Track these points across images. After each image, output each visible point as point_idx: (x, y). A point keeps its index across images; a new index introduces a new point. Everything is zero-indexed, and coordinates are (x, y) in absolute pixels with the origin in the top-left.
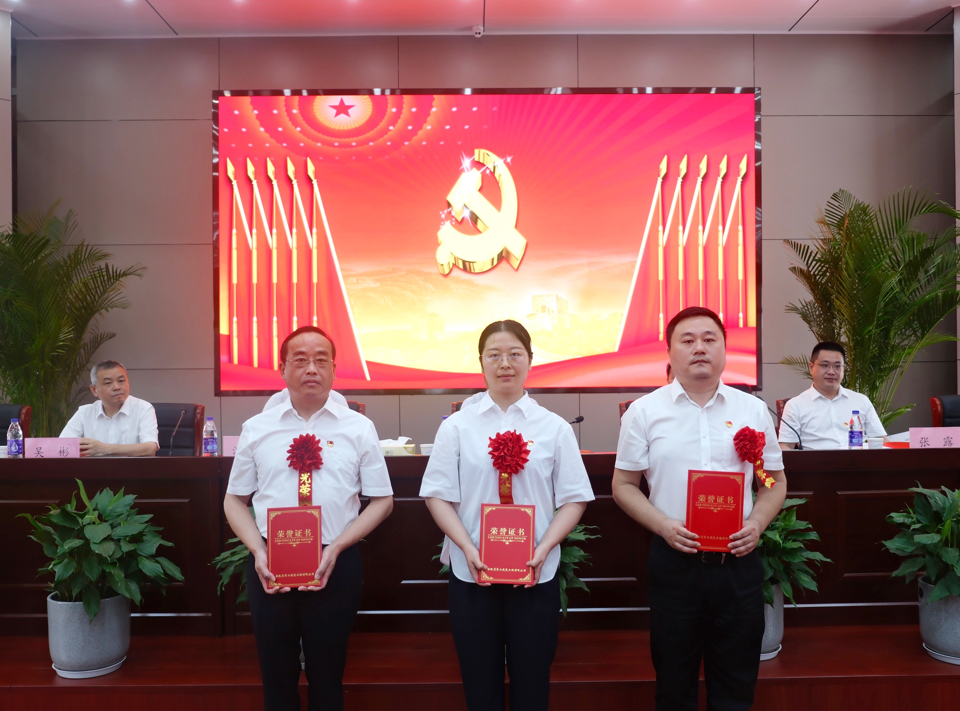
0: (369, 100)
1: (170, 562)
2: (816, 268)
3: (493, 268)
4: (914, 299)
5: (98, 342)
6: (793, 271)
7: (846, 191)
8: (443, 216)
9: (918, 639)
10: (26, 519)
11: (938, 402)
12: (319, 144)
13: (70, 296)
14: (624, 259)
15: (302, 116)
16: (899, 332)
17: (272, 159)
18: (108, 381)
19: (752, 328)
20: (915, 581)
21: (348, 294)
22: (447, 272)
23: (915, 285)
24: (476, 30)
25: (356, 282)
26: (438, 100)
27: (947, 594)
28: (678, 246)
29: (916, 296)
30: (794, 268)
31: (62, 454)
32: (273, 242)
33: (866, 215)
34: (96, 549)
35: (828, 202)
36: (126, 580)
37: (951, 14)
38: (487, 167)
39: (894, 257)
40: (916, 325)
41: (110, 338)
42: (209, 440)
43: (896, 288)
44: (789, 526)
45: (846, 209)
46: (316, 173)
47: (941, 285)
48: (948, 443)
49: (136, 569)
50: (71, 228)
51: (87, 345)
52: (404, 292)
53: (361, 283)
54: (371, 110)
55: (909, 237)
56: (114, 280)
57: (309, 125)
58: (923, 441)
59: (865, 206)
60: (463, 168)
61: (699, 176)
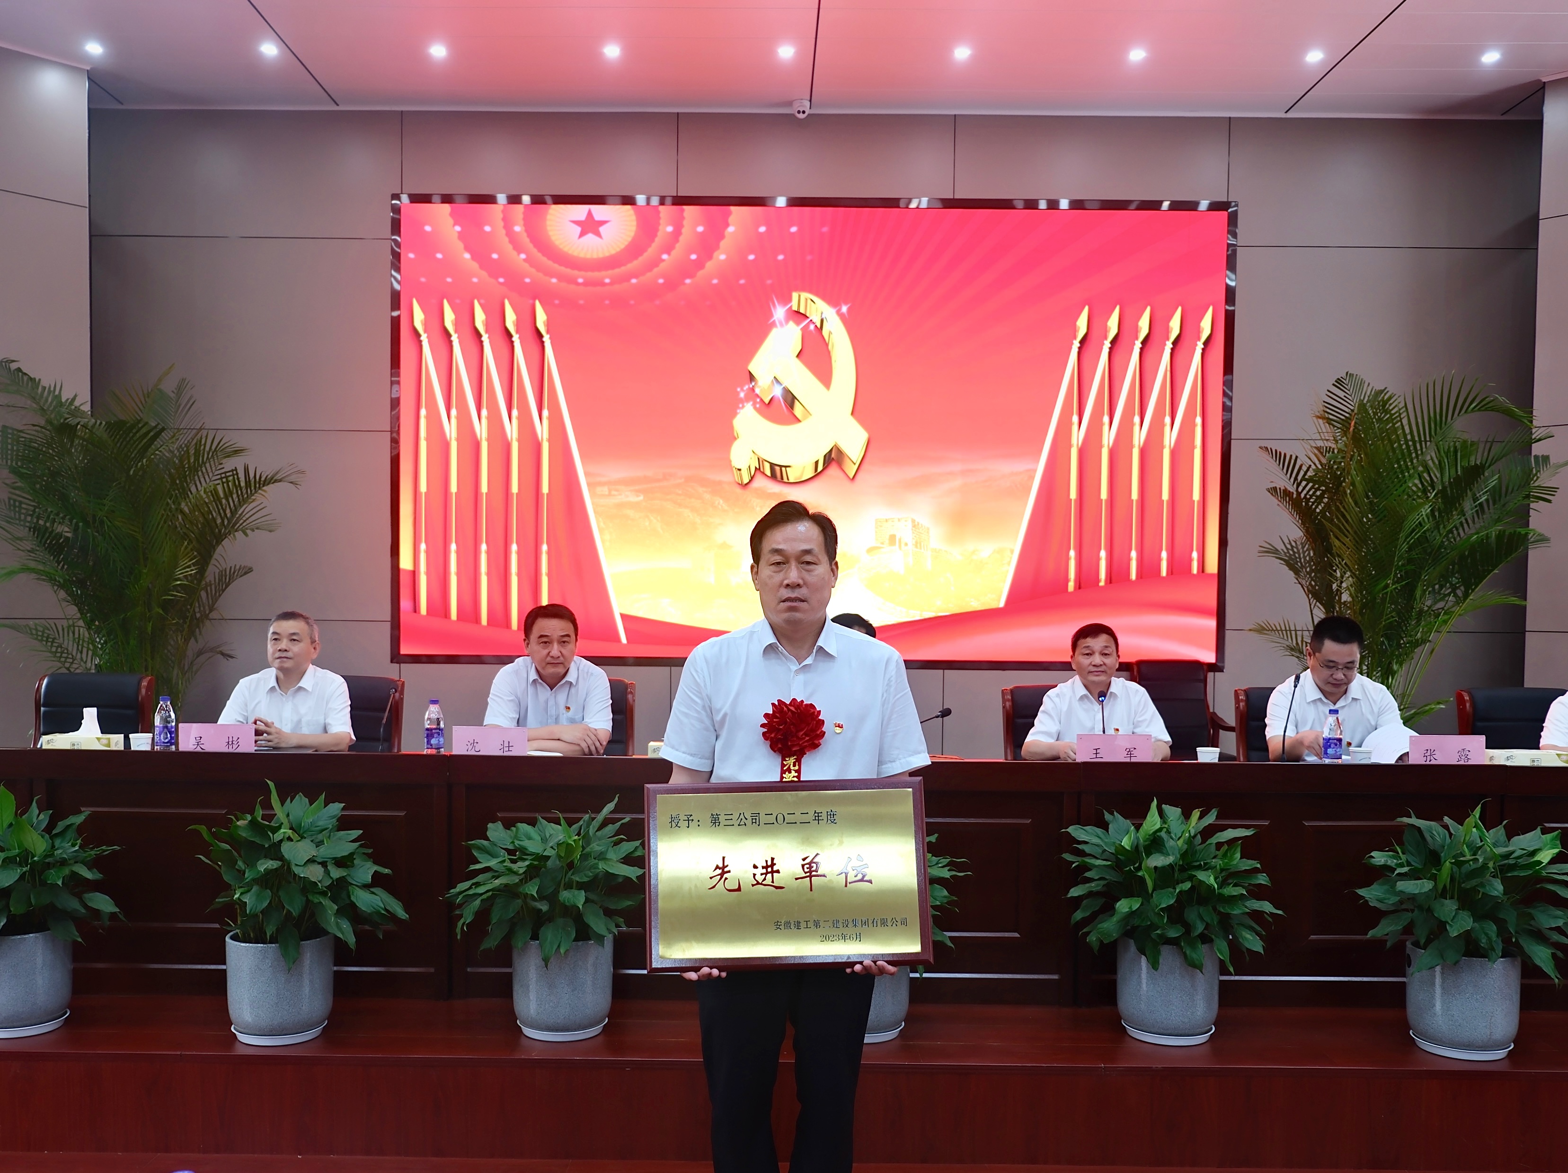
0: (631, 212)
1: (391, 896)
2: (1307, 489)
3: (817, 475)
4: (1455, 540)
5: (226, 580)
6: (1272, 494)
7: (1357, 375)
8: (742, 395)
10: (199, 833)
11: (1466, 698)
12: (554, 280)
14: (1019, 466)
15: (529, 236)
16: (1430, 590)
17: (482, 301)
18: (275, 637)
19: (1212, 575)
21: (596, 511)
22: (746, 480)
23: (1457, 520)
24: (799, 106)
25: (607, 493)
26: (737, 212)
27: (1440, 961)
28: (1101, 446)
29: (1459, 534)
30: (1275, 489)
31: (230, 747)
32: (481, 430)
33: (1387, 412)
34: (301, 873)
35: (1328, 391)
36: (339, 916)
37: (1542, 90)
38: (811, 320)
39: (1425, 475)
40: (1456, 578)
41: (246, 573)
42: (434, 731)
43: (1426, 524)
44: (1230, 866)
45: (1355, 401)
46: (548, 325)
47: (1498, 520)
48: (1463, 757)
49: (348, 902)
50: (186, 405)
51: (211, 585)
52: (680, 510)
53: (614, 495)
54: (634, 228)
55: (1449, 447)
56: (255, 489)
57: (544, 255)
58: (1429, 753)
59: (1386, 397)
60: (774, 321)
61: (1137, 339)
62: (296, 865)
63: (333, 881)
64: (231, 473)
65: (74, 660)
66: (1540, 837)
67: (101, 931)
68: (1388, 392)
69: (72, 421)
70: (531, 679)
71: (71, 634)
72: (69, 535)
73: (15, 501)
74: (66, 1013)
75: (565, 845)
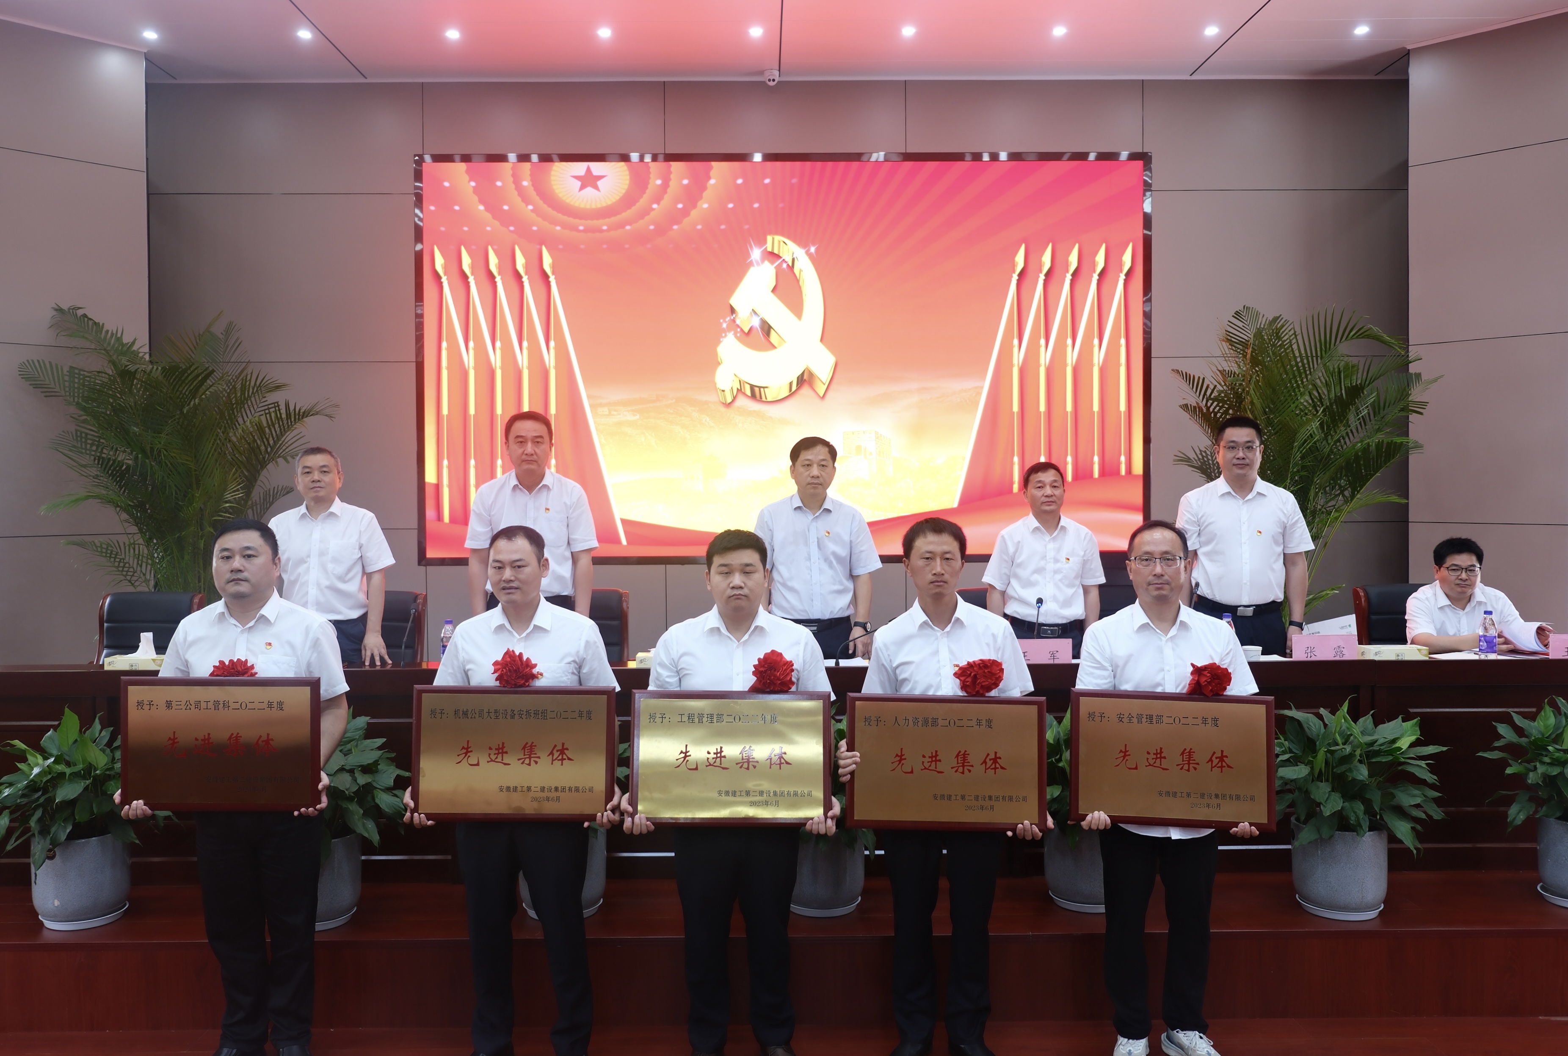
0: (625, 168)
3: (792, 394)
6: (1184, 410)
7: (1253, 308)
8: (724, 325)
9: (1291, 889)
12: (558, 228)
13: (234, 438)
14: (968, 384)
15: (535, 189)
16: (1322, 491)
17: (495, 247)
19: (1137, 476)
21: (597, 430)
22: (729, 400)
23: (1343, 431)
24: (769, 76)
25: (607, 413)
26: (718, 167)
27: (1318, 836)
28: (1039, 366)
30: (1186, 405)
32: (496, 359)
33: (1279, 338)
35: (1229, 321)
36: (364, 817)
37: (1407, 56)
38: (784, 260)
39: (1314, 391)
40: (1344, 481)
43: (1316, 435)
45: (1250, 332)
46: (554, 267)
47: (1379, 430)
48: (1339, 653)
49: (373, 804)
50: (233, 346)
51: (256, 504)
52: (672, 427)
53: (614, 415)
54: (627, 182)
55: (1334, 369)
56: (295, 420)
57: (545, 203)
58: (1309, 650)
59: (1278, 326)
60: (752, 260)
61: (1067, 271)
64: (273, 405)
65: (134, 572)
66: (1401, 725)
67: (156, 831)
68: (1282, 318)
69: (132, 368)
71: (132, 551)
72: (130, 462)
73: (81, 433)
74: (125, 905)
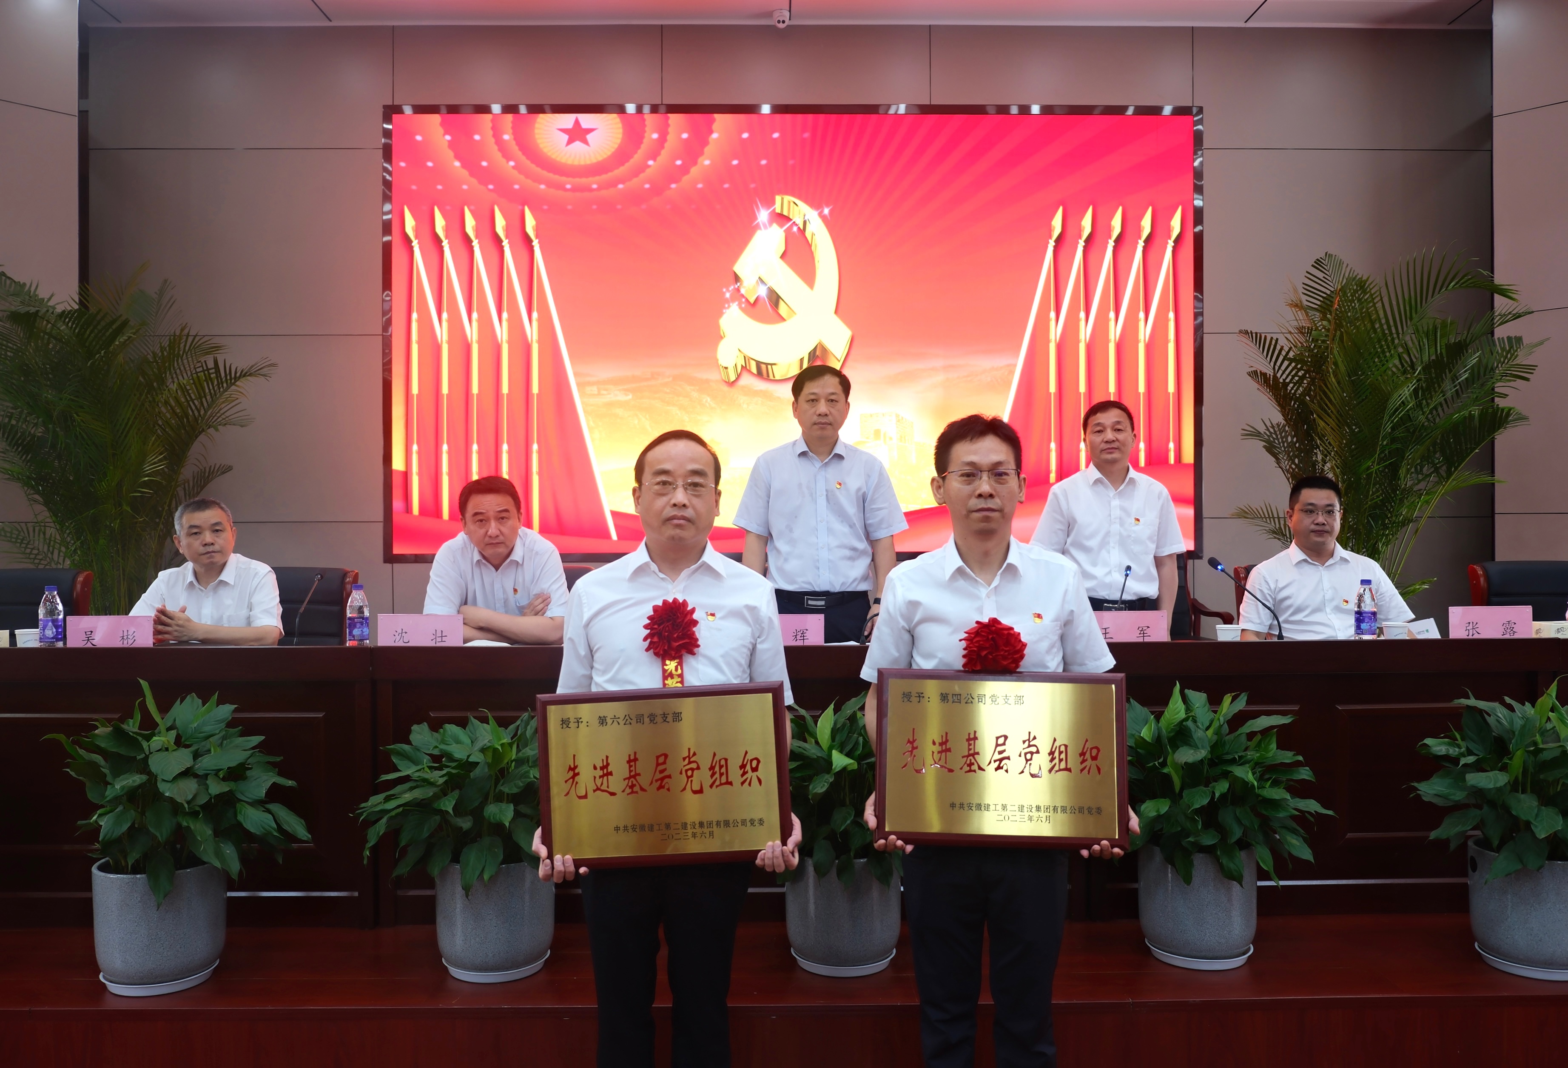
0: (618, 120)
1: (289, 811)
2: (1287, 372)
4: (1434, 420)
5: (205, 478)
6: (1252, 378)
7: (1335, 256)
8: (728, 295)
9: (1467, 935)
10: (59, 743)
11: (1480, 572)
12: (543, 187)
13: (163, 410)
14: (999, 361)
15: (518, 143)
16: (1413, 470)
17: (472, 207)
18: (195, 530)
19: (1188, 465)
20: (1463, 847)
21: (585, 411)
22: (733, 378)
23: (1438, 399)
24: (779, 16)
25: (596, 392)
26: (721, 120)
27: (1519, 867)
28: (1078, 341)
29: (1438, 415)
30: (1256, 372)
31: (125, 642)
32: (472, 332)
33: (1365, 292)
34: (167, 790)
35: (1307, 272)
36: (217, 839)
38: (794, 222)
39: (1406, 356)
40: (1437, 458)
41: (223, 473)
42: (356, 620)
43: (1409, 403)
44: (1267, 758)
45: (1334, 282)
46: (537, 229)
47: (1476, 400)
48: (1509, 631)
49: (233, 822)
50: (166, 306)
51: (188, 483)
52: (668, 408)
53: (603, 395)
54: (620, 136)
55: (1427, 327)
56: (229, 384)
57: (528, 158)
58: (1471, 627)
59: (1364, 278)
60: (758, 223)
61: (1110, 237)
62: (164, 780)
63: (211, 798)
70: (475, 560)
75: (491, 750)
